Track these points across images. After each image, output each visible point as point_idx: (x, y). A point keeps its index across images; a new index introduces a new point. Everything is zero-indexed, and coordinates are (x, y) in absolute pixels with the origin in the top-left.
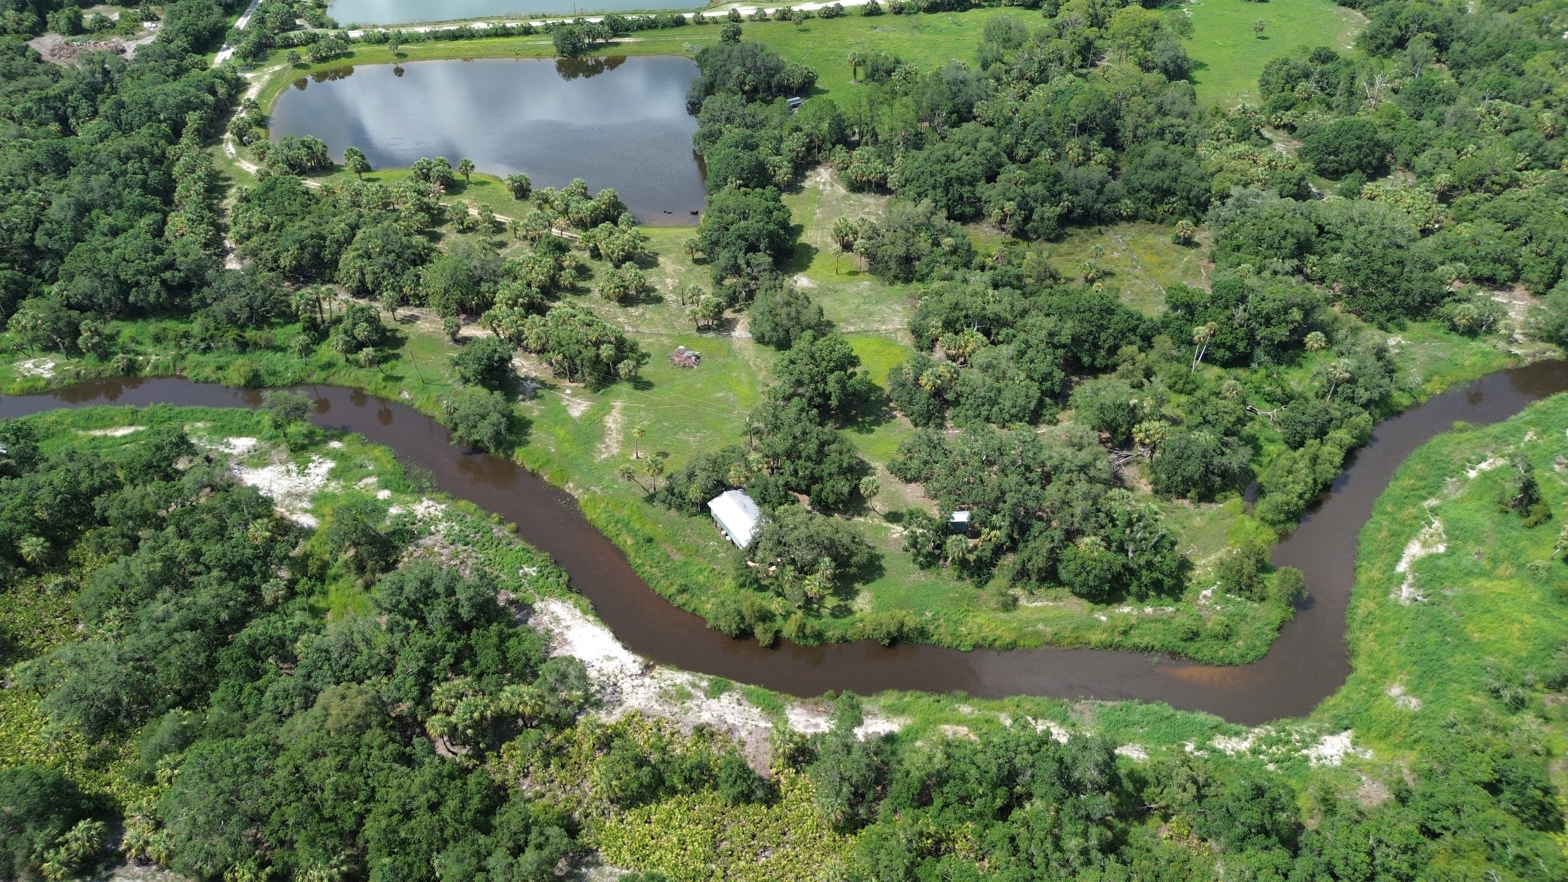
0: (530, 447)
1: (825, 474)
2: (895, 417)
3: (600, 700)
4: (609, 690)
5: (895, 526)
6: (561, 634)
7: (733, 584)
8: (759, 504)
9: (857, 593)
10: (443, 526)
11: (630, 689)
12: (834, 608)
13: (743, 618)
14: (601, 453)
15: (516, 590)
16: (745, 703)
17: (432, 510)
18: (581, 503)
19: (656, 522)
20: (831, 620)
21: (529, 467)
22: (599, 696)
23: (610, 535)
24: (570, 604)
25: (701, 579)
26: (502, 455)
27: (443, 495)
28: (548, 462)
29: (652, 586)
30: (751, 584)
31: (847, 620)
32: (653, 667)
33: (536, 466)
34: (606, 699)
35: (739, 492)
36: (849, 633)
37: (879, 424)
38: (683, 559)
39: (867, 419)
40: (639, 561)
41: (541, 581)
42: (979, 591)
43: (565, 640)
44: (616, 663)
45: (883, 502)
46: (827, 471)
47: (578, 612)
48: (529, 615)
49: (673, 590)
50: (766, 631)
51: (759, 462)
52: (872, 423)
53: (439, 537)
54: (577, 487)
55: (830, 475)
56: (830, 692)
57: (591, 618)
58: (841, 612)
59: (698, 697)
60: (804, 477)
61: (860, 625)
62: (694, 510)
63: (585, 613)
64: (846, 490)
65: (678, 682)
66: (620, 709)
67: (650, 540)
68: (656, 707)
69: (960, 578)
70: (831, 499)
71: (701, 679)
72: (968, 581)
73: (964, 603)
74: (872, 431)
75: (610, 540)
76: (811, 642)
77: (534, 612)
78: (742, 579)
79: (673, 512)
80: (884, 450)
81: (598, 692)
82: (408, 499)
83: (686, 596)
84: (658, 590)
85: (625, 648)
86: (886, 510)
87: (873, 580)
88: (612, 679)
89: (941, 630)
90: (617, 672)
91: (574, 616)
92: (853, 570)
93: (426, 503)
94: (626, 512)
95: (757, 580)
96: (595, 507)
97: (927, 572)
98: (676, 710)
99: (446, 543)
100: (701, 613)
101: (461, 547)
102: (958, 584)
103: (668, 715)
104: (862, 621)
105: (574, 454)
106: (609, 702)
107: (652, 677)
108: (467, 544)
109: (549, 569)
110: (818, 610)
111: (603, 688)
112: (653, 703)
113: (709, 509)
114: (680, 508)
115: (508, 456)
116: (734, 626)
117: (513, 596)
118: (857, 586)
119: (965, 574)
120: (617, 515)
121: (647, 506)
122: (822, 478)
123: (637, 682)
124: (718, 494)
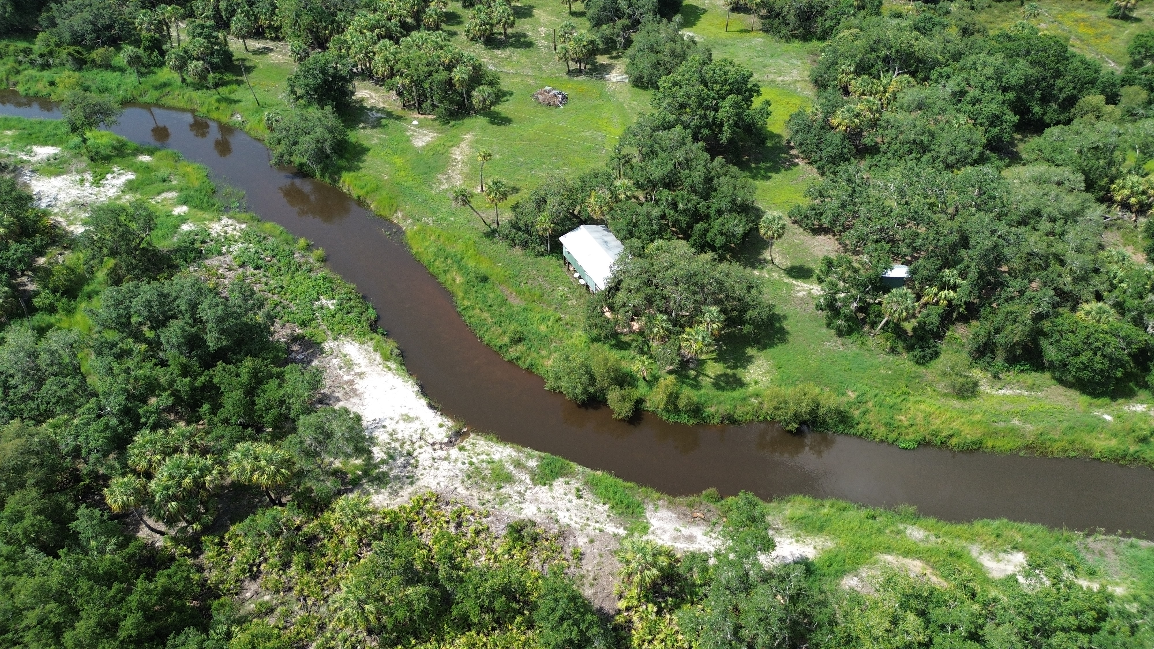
0: (360, 173)
1: (712, 212)
2: (797, 165)
3: (385, 474)
4: (400, 461)
5: (800, 283)
6: (351, 382)
7: (584, 337)
8: (623, 240)
9: (750, 360)
10: (236, 248)
11: (429, 463)
12: (718, 377)
13: (592, 378)
14: (442, 184)
15: (304, 324)
16: (587, 495)
17: (229, 230)
18: (409, 234)
19: (494, 260)
20: (714, 392)
21: (355, 193)
22: (384, 468)
23: (436, 272)
24: (369, 346)
25: (543, 329)
26: (328, 181)
27: (248, 216)
28: (377, 189)
29: (479, 333)
30: (607, 338)
31: (737, 393)
32: (466, 434)
33: (362, 193)
34: (394, 472)
35: (600, 228)
36: (739, 412)
37: (777, 170)
38: (524, 305)
39: (762, 165)
40: (466, 303)
41: (338, 316)
42: (921, 370)
43: (354, 391)
44: (416, 425)
45: (784, 254)
46: (715, 207)
47: (378, 358)
48: (314, 355)
49: (506, 340)
50: (623, 399)
51: (627, 188)
52: (768, 170)
53: (229, 258)
54: (405, 218)
55: (720, 212)
56: (712, 490)
57: (393, 365)
58: (728, 383)
59: (522, 482)
60: (684, 212)
61: (754, 401)
62: (542, 248)
63: (386, 358)
64: (740, 230)
65: (496, 457)
66: (410, 489)
67: (484, 279)
68: (461, 490)
69: (893, 350)
70: (720, 241)
71: (529, 456)
72: (905, 355)
73: (901, 384)
74: (769, 178)
75: (434, 277)
76: (684, 419)
77: (322, 351)
78: (595, 332)
79: (517, 250)
80: (784, 199)
81: (384, 462)
82: (207, 216)
83: (521, 348)
84: (486, 338)
85: (431, 406)
86: (789, 264)
87: (772, 345)
88: (407, 447)
89: (870, 417)
90: (415, 437)
91: (371, 361)
92: (747, 328)
93: (225, 221)
94: (459, 248)
95: (615, 335)
96: (423, 239)
97: (848, 340)
98: (488, 496)
99: (235, 265)
100: (541, 371)
101: (250, 270)
102: (891, 358)
103: (475, 503)
104: (757, 396)
105: (409, 182)
106: (397, 478)
107: (462, 449)
108: (258, 268)
109: (352, 303)
110: (695, 378)
111: (392, 457)
112: (458, 484)
113: (561, 245)
114: (525, 245)
115: (334, 181)
116: (580, 389)
117: (299, 331)
118: (750, 351)
119: (900, 346)
120: (449, 250)
121: (487, 242)
122: (707, 217)
123: (440, 453)
124: (573, 228)
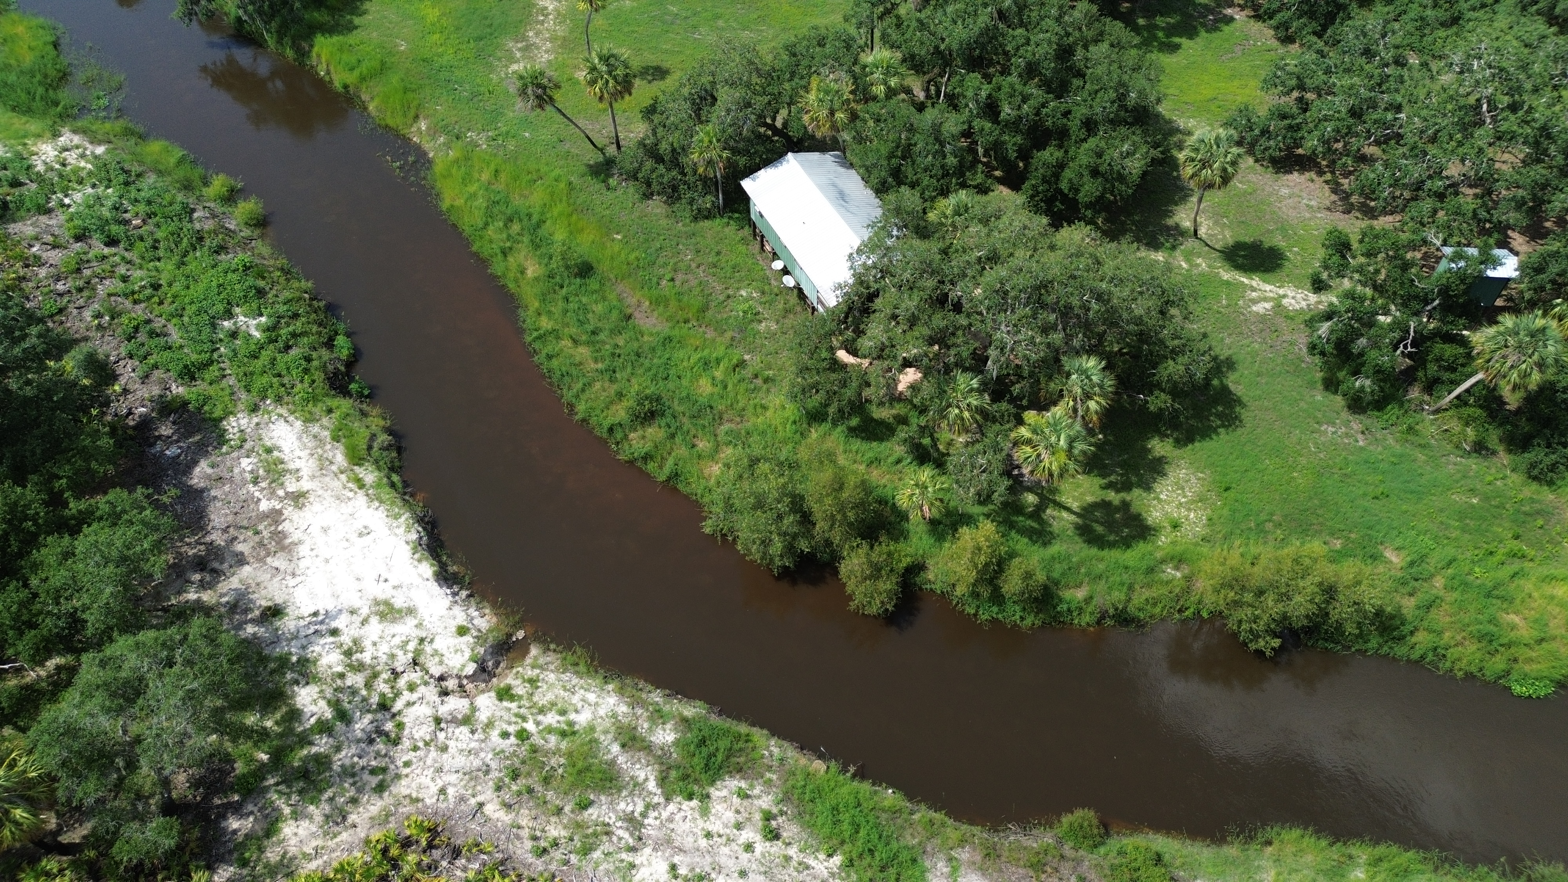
0: (352, 39)
1: (1074, 125)
2: (1230, 20)
3: (322, 761)
4: (362, 724)
5: (1255, 281)
6: (275, 516)
7: (791, 411)
8: (881, 190)
9: (1158, 467)
10: (78, 197)
11: (423, 732)
12: (1087, 511)
13: (806, 519)
14: (512, 60)
15: (189, 374)
17: (71, 157)
18: (439, 168)
19: (607, 227)
20: (1081, 551)
21: (339, 79)
22: (321, 745)
23: (486, 252)
24: (323, 429)
25: (705, 387)
26: (289, 53)
27: (119, 125)
28: (383, 68)
29: (568, 395)
30: (842, 415)
31: (1133, 556)
32: (521, 649)
33: (351, 78)
34: (345, 756)
35: (828, 159)
36: (1140, 597)
37: (1191, 33)
38: (664, 329)
39: (1160, 21)
40: (545, 324)
41: (266, 355)
42: (1547, 495)
43: (279, 537)
44: (406, 629)
45: (1217, 216)
46: (1080, 112)
47: (340, 458)
48: (202, 450)
49: (620, 413)
50: (876, 572)
51: (889, 71)
52: (1171, 31)
53: (56, 222)
54: (433, 133)
55: (1090, 126)
57: (370, 476)
58: (1110, 525)
59: (638, 786)
60: (1014, 125)
61: (1170, 572)
62: (707, 202)
63: (356, 458)
64: (1135, 166)
65: (582, 719)
66: (374, 806)
67: (585, 270)
68: (492, 810)
69: (1480, 448)
70: (1090, 189)
71: (658, 716)
72: (1504, 458)
73: (1503, 530)
74: (1176, 47)
75: (483, 263)
76: (1014, 614)
77: (221, 439)
78: (815, 400)
79: (657, 206)
80: (1207, 92)
81: (324, 727)
82: (34, 126)
83: (654, 432)
84: (581, 408)
85: (444, 577)
86: (1227, 237)
87: (1206, 432)
88: (382, 686)
89: (1440, 617)
90: (402, 660)
91: (324, 463)
92: (1158, 401)
93: (67, 138)
94: (537, 198)
95: (859, 406)
96: (466, 180)
97: (1372, 420)
98: (555, 831)
99: (66, 235)
100: (694, 487)
101: (98, 247)
102: (1474, 464)
103: (523, 850)
104: (1179, 561)
105: (448, 57)
106: (349, 772)
107: (505, 694)
108: (112, 242)
109: (298, 326)
110: (1037, 513)
111: (343, 716)
112: (487, 794)
113: (745, 199)
114: (672, 194)
115: (303, 54)
116: (777, 546)
117: (178, 390)
118: (1159, 447)
119: (1493, 438)
120: (517, 202)
121: (596, 185)
122: (1062, 135)
123: (456, 704)
124: (771, 158)
